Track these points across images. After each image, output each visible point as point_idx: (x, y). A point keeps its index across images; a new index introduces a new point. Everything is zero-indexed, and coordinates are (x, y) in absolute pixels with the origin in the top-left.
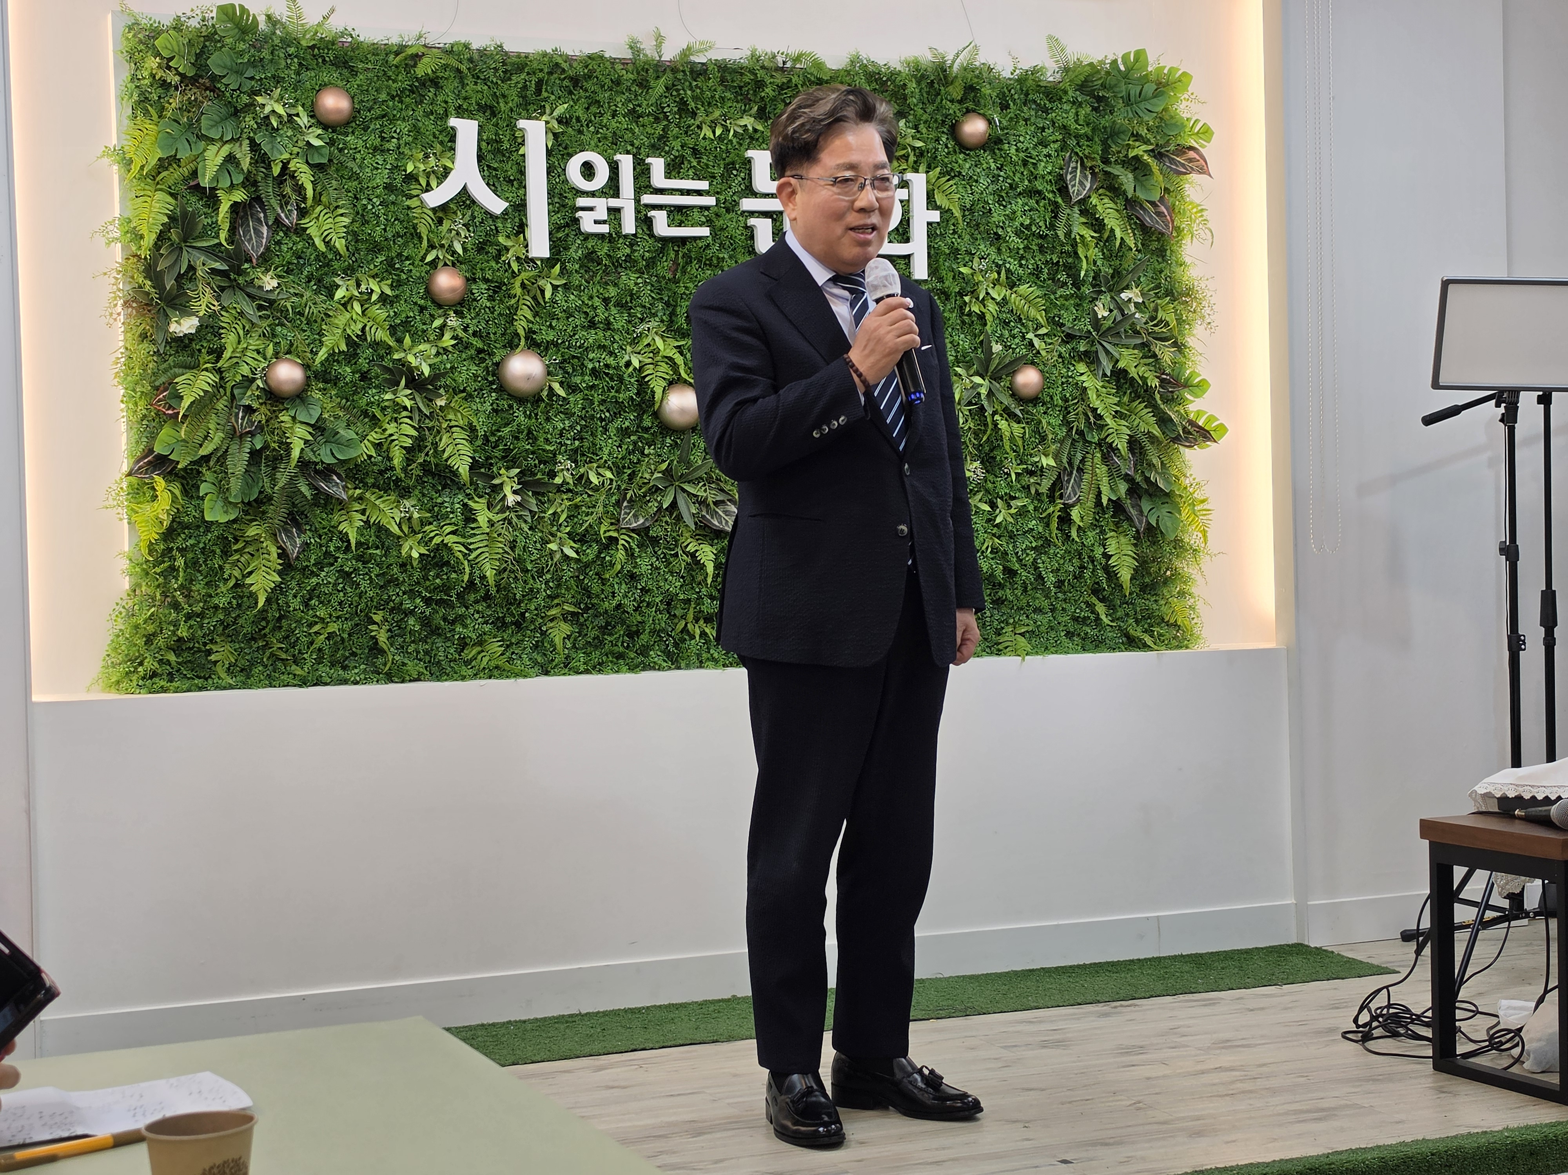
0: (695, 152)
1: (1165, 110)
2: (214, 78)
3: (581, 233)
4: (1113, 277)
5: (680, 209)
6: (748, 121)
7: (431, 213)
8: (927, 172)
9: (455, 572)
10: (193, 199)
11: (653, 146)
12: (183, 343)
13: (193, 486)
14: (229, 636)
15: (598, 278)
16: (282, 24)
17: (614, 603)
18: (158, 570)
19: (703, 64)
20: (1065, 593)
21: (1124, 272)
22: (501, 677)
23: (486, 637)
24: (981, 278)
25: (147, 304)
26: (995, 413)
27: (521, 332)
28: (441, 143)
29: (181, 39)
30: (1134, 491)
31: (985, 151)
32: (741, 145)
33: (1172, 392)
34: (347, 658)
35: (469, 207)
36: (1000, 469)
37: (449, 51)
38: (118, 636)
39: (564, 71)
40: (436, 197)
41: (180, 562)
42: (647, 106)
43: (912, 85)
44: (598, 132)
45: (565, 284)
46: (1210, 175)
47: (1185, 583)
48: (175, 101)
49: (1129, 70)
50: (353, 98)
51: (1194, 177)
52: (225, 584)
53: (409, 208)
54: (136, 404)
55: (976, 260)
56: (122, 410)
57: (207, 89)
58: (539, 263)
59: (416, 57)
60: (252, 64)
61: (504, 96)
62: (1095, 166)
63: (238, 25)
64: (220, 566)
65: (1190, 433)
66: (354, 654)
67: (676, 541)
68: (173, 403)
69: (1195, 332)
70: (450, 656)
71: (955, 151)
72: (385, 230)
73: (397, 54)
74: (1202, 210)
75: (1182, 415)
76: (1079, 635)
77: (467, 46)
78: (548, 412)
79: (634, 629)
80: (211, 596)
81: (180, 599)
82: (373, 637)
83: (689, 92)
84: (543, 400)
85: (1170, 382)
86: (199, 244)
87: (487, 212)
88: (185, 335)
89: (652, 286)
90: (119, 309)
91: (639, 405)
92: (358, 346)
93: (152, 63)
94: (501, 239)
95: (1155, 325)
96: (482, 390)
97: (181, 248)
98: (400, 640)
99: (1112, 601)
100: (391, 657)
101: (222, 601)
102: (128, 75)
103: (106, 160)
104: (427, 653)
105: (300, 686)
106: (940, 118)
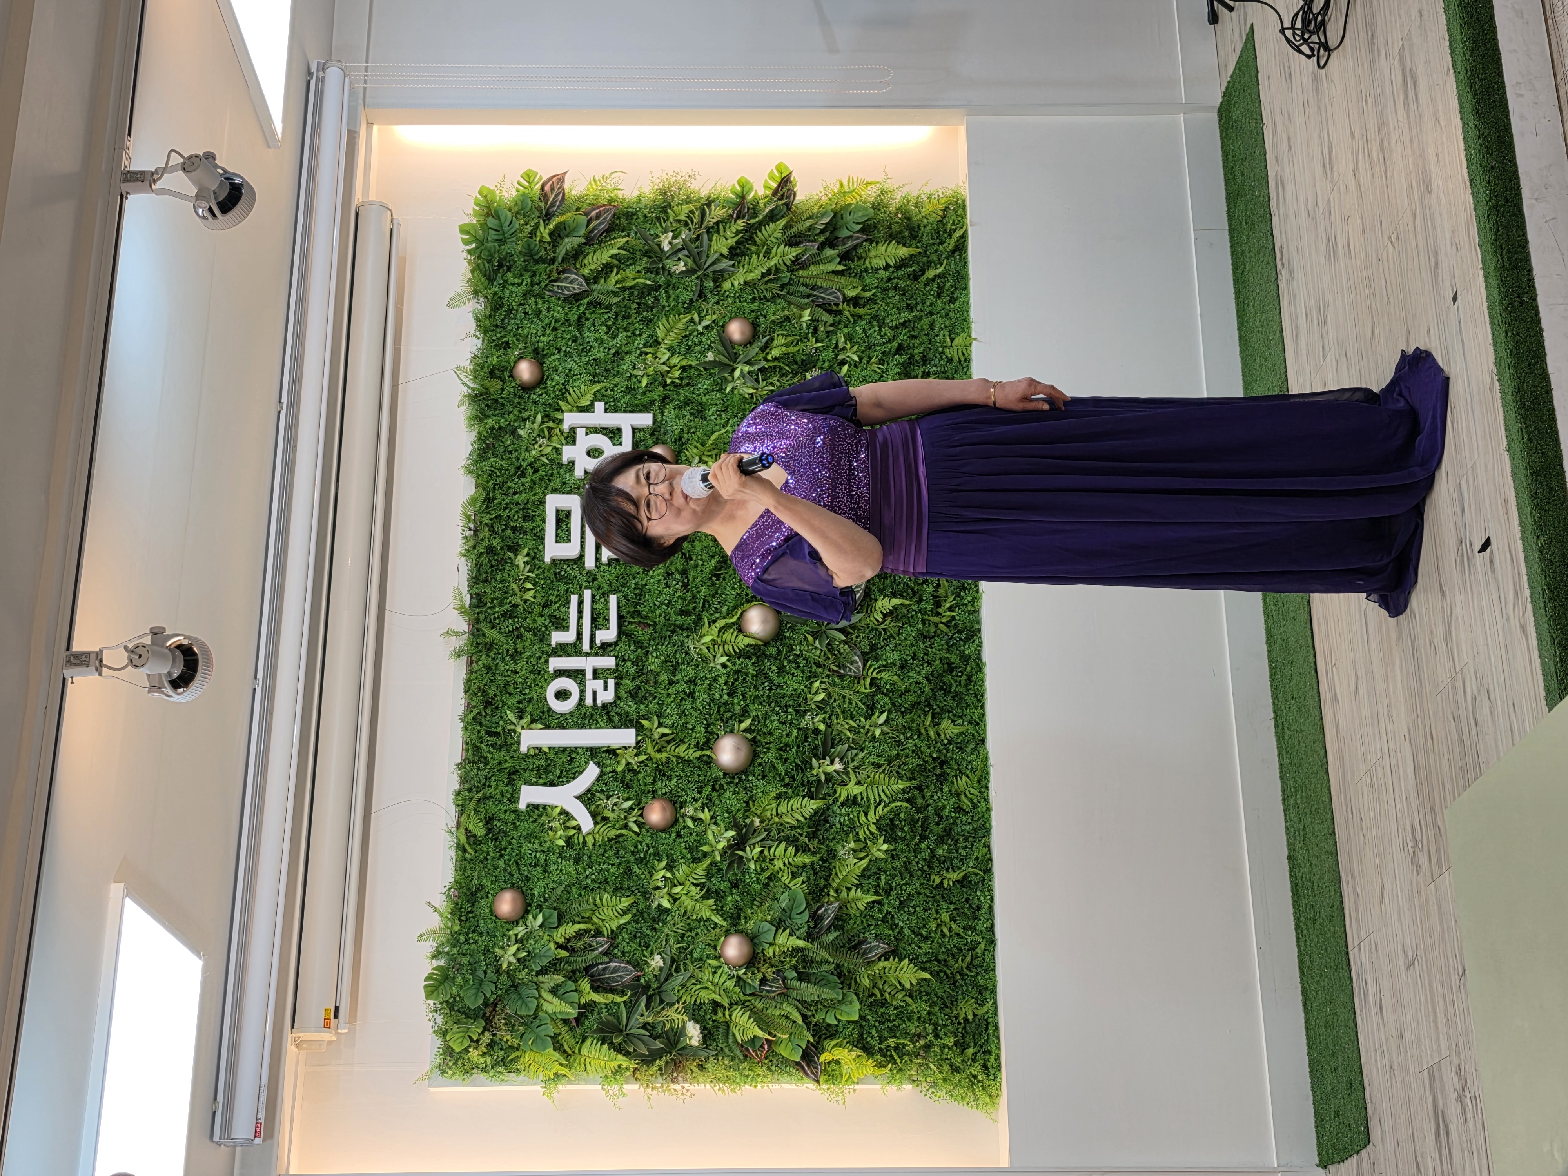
0: (545, 606)
1: (510, 210)
2: (486, 1004)
3: (615, 702)
4: (650, 257)
5: (594, 620)
6: (521, 560)
7: (598, 827)
8: (562, 411)
9: (899, 814)
10: (587, 1023)
11: (541, 640)
12: (708, 1035)
13: (827, 1030)
14: (952, 1003)
15: (652, 689)
16: (438, 947)
17: (925, 682)
18: (898, 1061)
19: (471, 597)
20: (917, 304)
21: (646, 247)
22: (987, 778)
23: (953, 790)
24: (651, 369)
25: (675, 1065)
26: (766, 360)
27: (698, 754)
28: (540, 816)
29: (454, 1030)
30: (831, 243)
31: (544, 363)
32: (540, 567)
33: (748, 209)
34: (970, 906)
35: (593, 795)
36: (812, 356)
37: (462, 808)
38: (952, 1096)
39: (479, 713)
40: (586, 822)
41: (892, 1042)
42: (507, 644)
43: (491, 422)
44: (530, 686)
45: (657, 716)
46: (566, 173)
47: (908, 202)
48: (506, 1036)
49: (476, 240)
50: (502, 889)
51: (567, 186)
52: (909, 1005)
53: (594, 845)
54: (758, 1075)
55: (635, 372)
56: (762, 1087)
57: (494, 1010)
58: (639, 738)
59: (469, 834)
60: (473, 972)
61: (500, 763)
62: (557, 270)
63: (441, 983)
64: (896, 1008)
65: (783, 196)
66: (967, 900)
67: (872, 630)
68: (758, 1044)
69: (697, 189)
70: (969, 821)
71: (545, 388)
72: (612, 865)
73: (465, 851)
74: (595, 181)
75: (768, 201)
76: (952, 293)
77: (458, 794)
78: (764, 734)
79: (946, 666)
80: (919, 1018)
81: (922, 1042)
82: (954, 883)
83: (497, 609)
84: (755, 737)
85: (740, 211)
86: (625, 1020)
87: (598, 780)
88: (701, 1033)
89: (658, 644)
90: (678, 1087)
91: (758, 657)
92: (708, 890)
93: (474, 1054)
94: (620, 768)
95: (692, 222)
96: (746, 788)
97: (627, 1034)
98: (955, 861)
99: (924, 264)
100: (970, 870)
101: (925, 1008)
102: (482, 1075)
103: (555, 1095)
104: (966, 840)
105: (995, 945)
106: (517, 400)
